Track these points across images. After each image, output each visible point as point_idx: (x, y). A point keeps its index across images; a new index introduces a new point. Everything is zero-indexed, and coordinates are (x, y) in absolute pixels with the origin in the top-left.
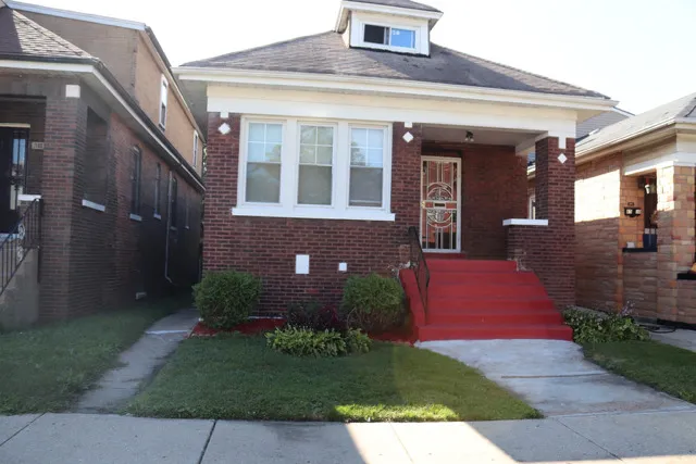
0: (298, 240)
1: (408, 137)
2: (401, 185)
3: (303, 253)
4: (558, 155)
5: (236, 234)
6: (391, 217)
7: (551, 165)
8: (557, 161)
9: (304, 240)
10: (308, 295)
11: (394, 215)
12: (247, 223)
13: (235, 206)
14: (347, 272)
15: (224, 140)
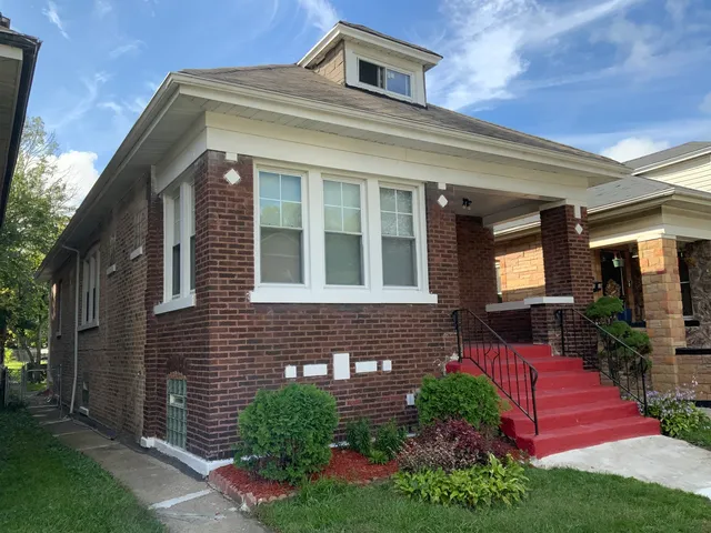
0: (334, 333)
1: (443, 201)
2: (439, 260)
3: (341, 350)
4: (575, 225)
5: (256, 330)
6: (433, 299)
7: (570, 237)
8: (574, 232)
9: (342, 332)
10: (351, 408)
11: (436, 296)
12: (271, 313)
13: (252, 288)
14: (393, 372)
15: (232, 194)
